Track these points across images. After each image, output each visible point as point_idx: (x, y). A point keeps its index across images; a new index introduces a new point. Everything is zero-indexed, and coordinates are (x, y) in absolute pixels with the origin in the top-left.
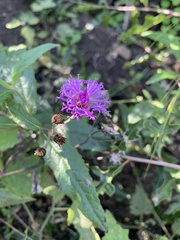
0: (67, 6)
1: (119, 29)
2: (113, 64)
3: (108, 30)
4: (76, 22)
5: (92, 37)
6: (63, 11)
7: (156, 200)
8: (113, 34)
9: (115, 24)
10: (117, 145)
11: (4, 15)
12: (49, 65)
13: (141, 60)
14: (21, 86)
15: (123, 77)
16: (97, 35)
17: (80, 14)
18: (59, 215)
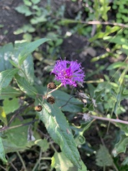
0: (54, 21)
1: (88, 36)
2: (84, 60)
3: (81, 37)
4: (59, 31)
5: (70, 42)
6: (51, 24)
7: (115, 152)
8: (84, 40)
9: (86, 33)
10: (87, 107)
11: (13, 26)
12: (41, 59)
13: (103, 56)
14: (23, 67)
15: (91, 69)
16: (73, 40)
17: (62, 27)
18: (44, 163)
